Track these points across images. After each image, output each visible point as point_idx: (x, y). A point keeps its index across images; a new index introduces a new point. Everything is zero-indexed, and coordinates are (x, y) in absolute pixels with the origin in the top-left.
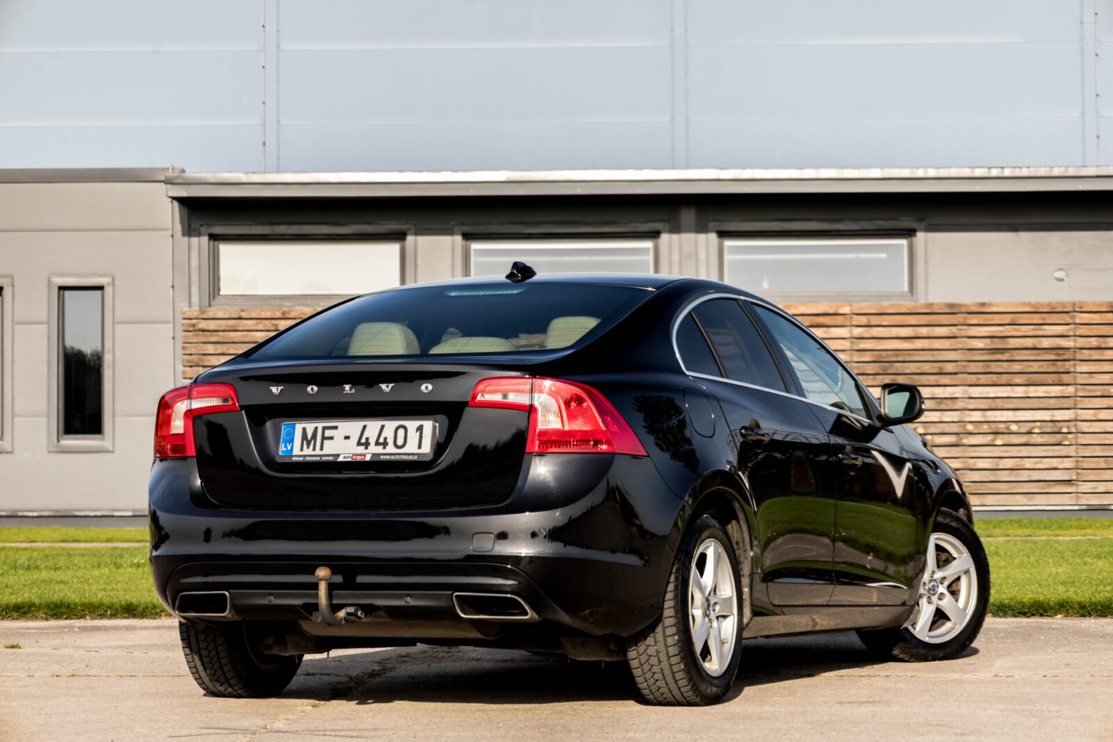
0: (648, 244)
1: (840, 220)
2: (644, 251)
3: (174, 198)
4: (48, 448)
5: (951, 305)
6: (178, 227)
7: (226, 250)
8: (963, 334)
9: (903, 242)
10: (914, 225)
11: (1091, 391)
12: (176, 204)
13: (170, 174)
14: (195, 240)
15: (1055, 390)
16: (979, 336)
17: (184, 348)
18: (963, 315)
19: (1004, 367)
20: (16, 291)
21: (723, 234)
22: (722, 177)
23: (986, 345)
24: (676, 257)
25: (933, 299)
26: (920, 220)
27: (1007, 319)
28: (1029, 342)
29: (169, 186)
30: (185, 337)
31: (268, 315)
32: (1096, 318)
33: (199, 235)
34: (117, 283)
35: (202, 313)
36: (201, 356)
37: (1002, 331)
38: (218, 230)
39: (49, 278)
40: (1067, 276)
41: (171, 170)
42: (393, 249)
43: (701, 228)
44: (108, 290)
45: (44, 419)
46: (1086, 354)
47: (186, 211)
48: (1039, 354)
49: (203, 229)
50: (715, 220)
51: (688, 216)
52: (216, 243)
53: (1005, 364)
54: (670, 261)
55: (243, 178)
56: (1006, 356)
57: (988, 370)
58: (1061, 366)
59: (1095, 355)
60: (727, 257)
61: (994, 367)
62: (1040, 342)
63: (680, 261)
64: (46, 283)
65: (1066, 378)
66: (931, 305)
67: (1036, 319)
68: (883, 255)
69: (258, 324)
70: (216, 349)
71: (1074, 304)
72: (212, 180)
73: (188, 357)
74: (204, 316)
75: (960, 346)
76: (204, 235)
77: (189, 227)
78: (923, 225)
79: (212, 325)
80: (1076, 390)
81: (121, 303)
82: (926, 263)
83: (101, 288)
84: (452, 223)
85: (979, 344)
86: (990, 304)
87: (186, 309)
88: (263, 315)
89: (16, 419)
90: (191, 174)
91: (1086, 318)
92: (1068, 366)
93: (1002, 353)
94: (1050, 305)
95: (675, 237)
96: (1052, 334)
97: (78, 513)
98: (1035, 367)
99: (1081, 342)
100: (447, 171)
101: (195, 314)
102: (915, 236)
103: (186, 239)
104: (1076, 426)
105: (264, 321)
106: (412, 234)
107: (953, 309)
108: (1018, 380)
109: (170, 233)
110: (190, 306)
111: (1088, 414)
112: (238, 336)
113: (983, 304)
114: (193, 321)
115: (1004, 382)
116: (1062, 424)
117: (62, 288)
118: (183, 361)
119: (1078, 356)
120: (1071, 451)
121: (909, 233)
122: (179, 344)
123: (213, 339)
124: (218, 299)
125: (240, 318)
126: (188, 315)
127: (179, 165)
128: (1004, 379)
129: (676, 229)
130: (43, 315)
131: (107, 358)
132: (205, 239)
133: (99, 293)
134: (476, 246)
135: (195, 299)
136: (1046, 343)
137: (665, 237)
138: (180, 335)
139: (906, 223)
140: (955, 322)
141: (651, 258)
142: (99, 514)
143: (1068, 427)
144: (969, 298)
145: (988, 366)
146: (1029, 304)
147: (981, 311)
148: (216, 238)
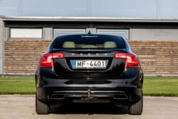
0: (84, 30)
11: (159, 56)
16: (140, 46)
21: (97, 28)
25: (132, 40)
26: (130, 26)
35: (8, 40)
36: (7, 48)
37: (144, 46)
38: (11, 26)
42: (40, 30)
43: (93, 27)
50: (96, 26)
51: (91, 25)
58: (153, 52)
61: (143, 52)
65: (155, 54)
67: (149, 44)
69: (17, 43)
70: (10, 47)
72: (10, 18)
73: (5, 48)
76: (8, 27)
77: (6, 25)
79: (9, 43)
82: (131, 34)
84: (51, 26)
96: (152, 46)
102: (130, 29)
103: (5, 28)
104: (156, 62)
106: (44, 27)
107: (136, 42)
110: (6, 39)
111: (158, 60)
114: (6, 42)
116: (154, 62)
119: (157, 50)
120: (155, 66)
121: (128, 29)
124: (10, 38)
125: (14, 41)
129: (89, 27)
134: (55, 30)
137: (87, 29)
138: (4, 44)
144: (138, 40)
145: (141, 52)
147: (141, 42)
148: (10, 28)
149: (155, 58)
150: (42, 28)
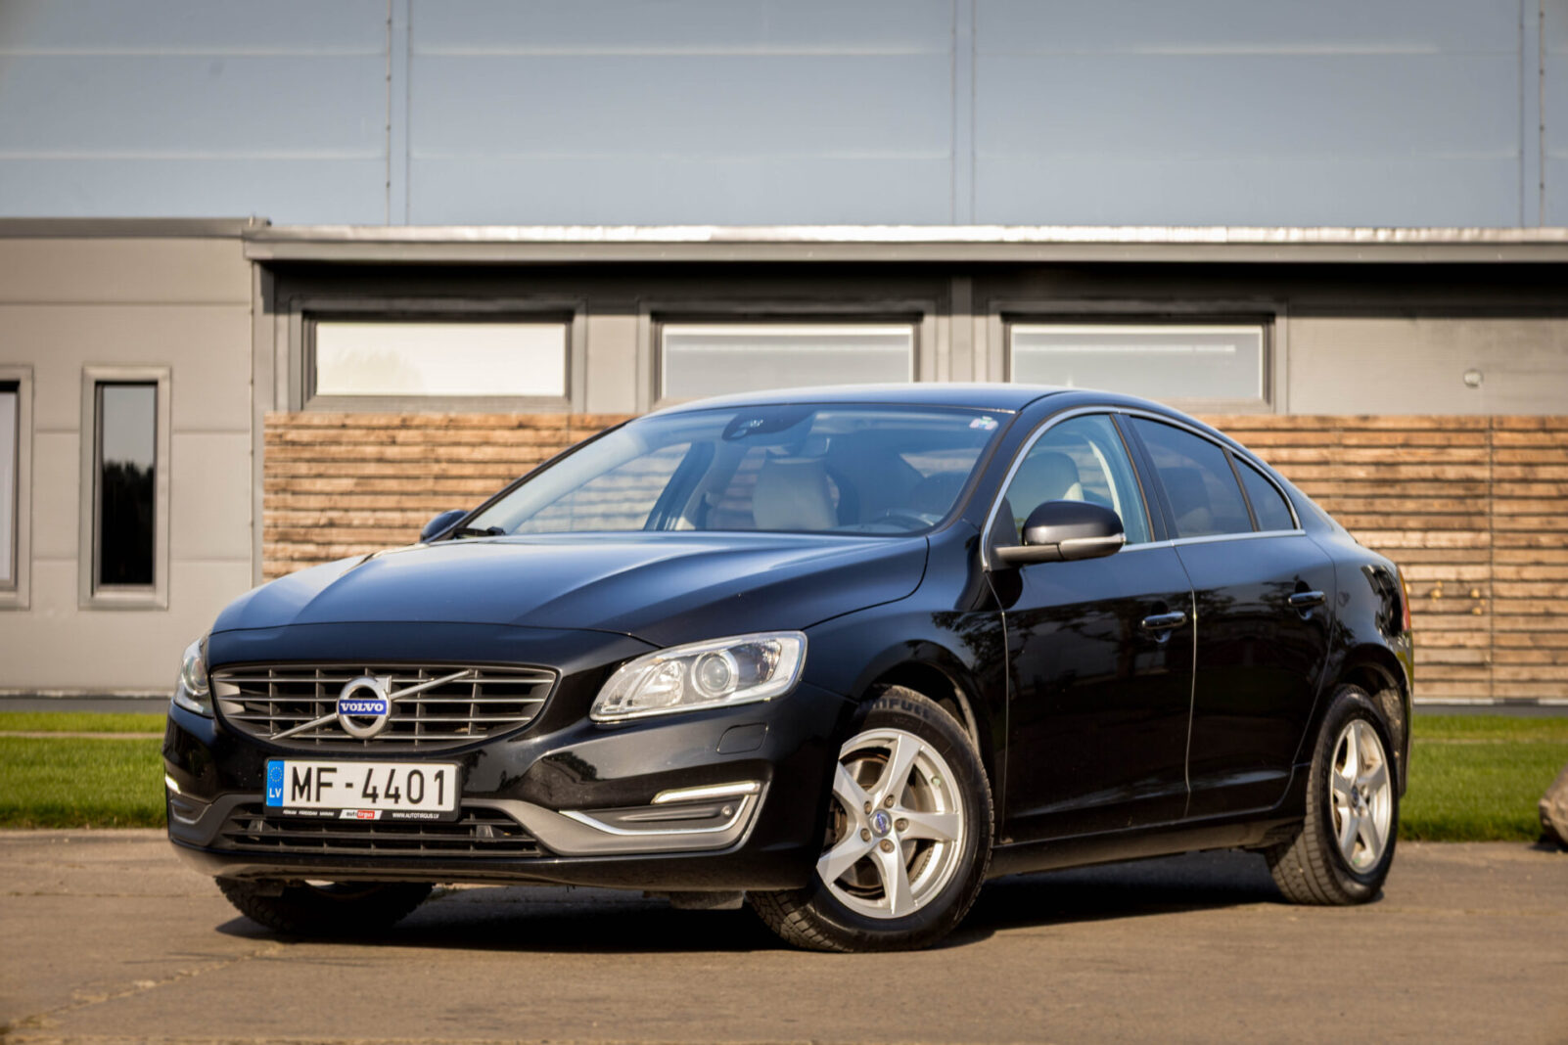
0: (906, 330)
1: (1171, 299)
2: (902, 339)
3: (255, 261)
4: (78, 603)
5: (1322, 419)
6: (260, 302)
7: (326, 332)
8: (1338, 458)
9: (1257, 330)
10: (1273, 307)
11: (1511, 540)
12: (257, 268)
13: (250, 227)
14: (283, 319)
15: (1464, 538)
16: (1359, 462)
17: (266, 467)
18: (1337, 434)
19: (1394, 505)
20: (38, 386)
21: (1009, 318)
22: (1007, 238)
23: (1368, 473)
24: (944, 348)
25: (1297, 409)
26: (1279, 300)
27: (1400, 438)
28: (1428, 472)
29: (247, 244)
30: (269, 452)
31: (383, 421)
32: (1520, 439)
33: (289, 311)
34: (176, 376)
35: (292, 418)
36: (290, 480)
37: (1391, 456)
38: (315, 305)
39: (83, 371)
40: (1482, 379)
41: (251, 222)
42: (556, 332)
43: (979, 309)
44: (164, 386)
45: (75, 563)
46: (1507, 488)
47: (271, 279)
48: (1441, 488)
49: (295, 304)
50: (998, 298)
51: (962, 291)
52: (313, 324)
53: (1395, 502)
54: (936, 353)
55: (349, 233)
56: (1397, 490)
57: (1370, 509)
58: (1470, 505)
59: (1519, 490)
60: (1014, 349)
61: (1379, 505)
62: (1443, 472)
63: (950, 352)
64: (77, 377)
65: (1478, 522)
66: (1293, 418)
67: (1438, 439)
68: (1230, 349)
69: (367, 435)
70: (310, 469)
71: (1491, 420)
72: (307, 236)
73: (272, 480)
74: (295, 423)
75: (1333, 475)
76: (296, 311)
77: (276, 300)
78: (1284, 307)
79: (305, 436)
80: (1492, 538)
81: (180, 404)
82: (1288, 359)
83: (154, 383)
84: (637, 299)
85: (1360, 473)
86: (1376, 418)
87: (270, 413)
88: (375, 422)
89: (36, 564)
90: (280, 226)
91: (1506, 438)
92: (1482, 504)
93: (1392, 486)
94: (1458, 420)
95: (944, 322)
96: (1461, 461)
97: (118, 693)
98: (1436, 505)
99: (1500, 472)
100: (629, 225)
101: (282, 421)
102: (1273, 321)
103: (270, 318)
104: (1491, 588)
105: (377, 432)
106: (581, 313)
107: (1324, 424)
108: (1412, 523)
109: (250, 307)
110: (275, 408)
111: (1509, 572)
112: (340, 453)
113: (1365, 418)
114: (279, 431)
115: (1394, 525)
116: (1473, 585)
117: (101, 384)
118: (265, 485)
119: (1496, 490)
120: (1485, 622)
121: (1266, 319)
122: (260, 464)
123: (307, 455)
124: (313, 400)
125: (344, 426)
126: (272, 421)
127: (263, 214)
128: (1393, 521)
129: (945, 309)
130: (76, 422)
131: (161, 480)
132: (297, 318)
133: (150, 390)
134: (669, 330)
135: (283, 400)
136: (1451, 473)
137: (929, 321)
138: (262, 449)
139: (1261, 304)
140: (1327, 442)
141: (910, 348)
142: (147, 694)
143: (1480, 590)
144: (1344, 407)
145: (1371, 504)
146: (1429, 418)
147: (1362, 426)
148: (312, 316)
149: (1474, 554)
150: (565, 316)
